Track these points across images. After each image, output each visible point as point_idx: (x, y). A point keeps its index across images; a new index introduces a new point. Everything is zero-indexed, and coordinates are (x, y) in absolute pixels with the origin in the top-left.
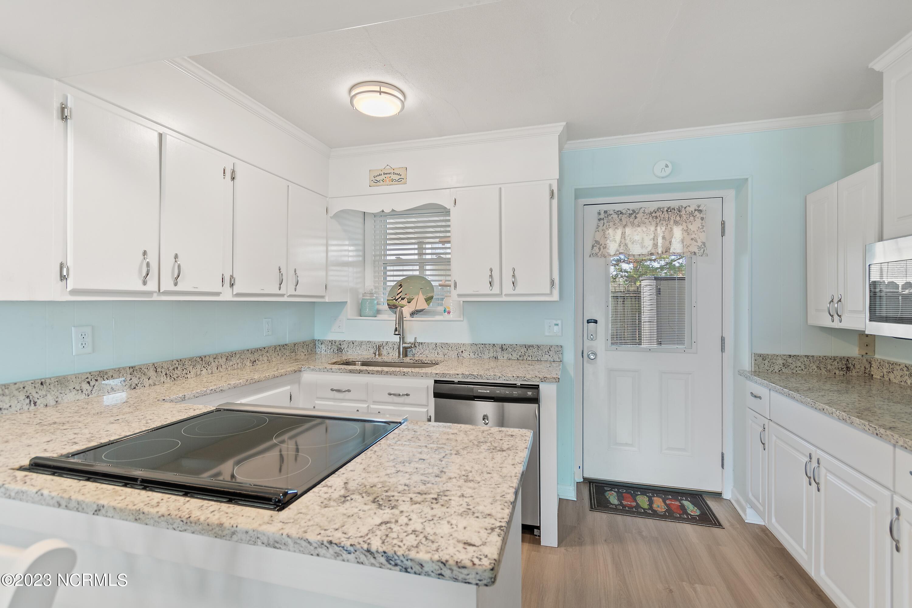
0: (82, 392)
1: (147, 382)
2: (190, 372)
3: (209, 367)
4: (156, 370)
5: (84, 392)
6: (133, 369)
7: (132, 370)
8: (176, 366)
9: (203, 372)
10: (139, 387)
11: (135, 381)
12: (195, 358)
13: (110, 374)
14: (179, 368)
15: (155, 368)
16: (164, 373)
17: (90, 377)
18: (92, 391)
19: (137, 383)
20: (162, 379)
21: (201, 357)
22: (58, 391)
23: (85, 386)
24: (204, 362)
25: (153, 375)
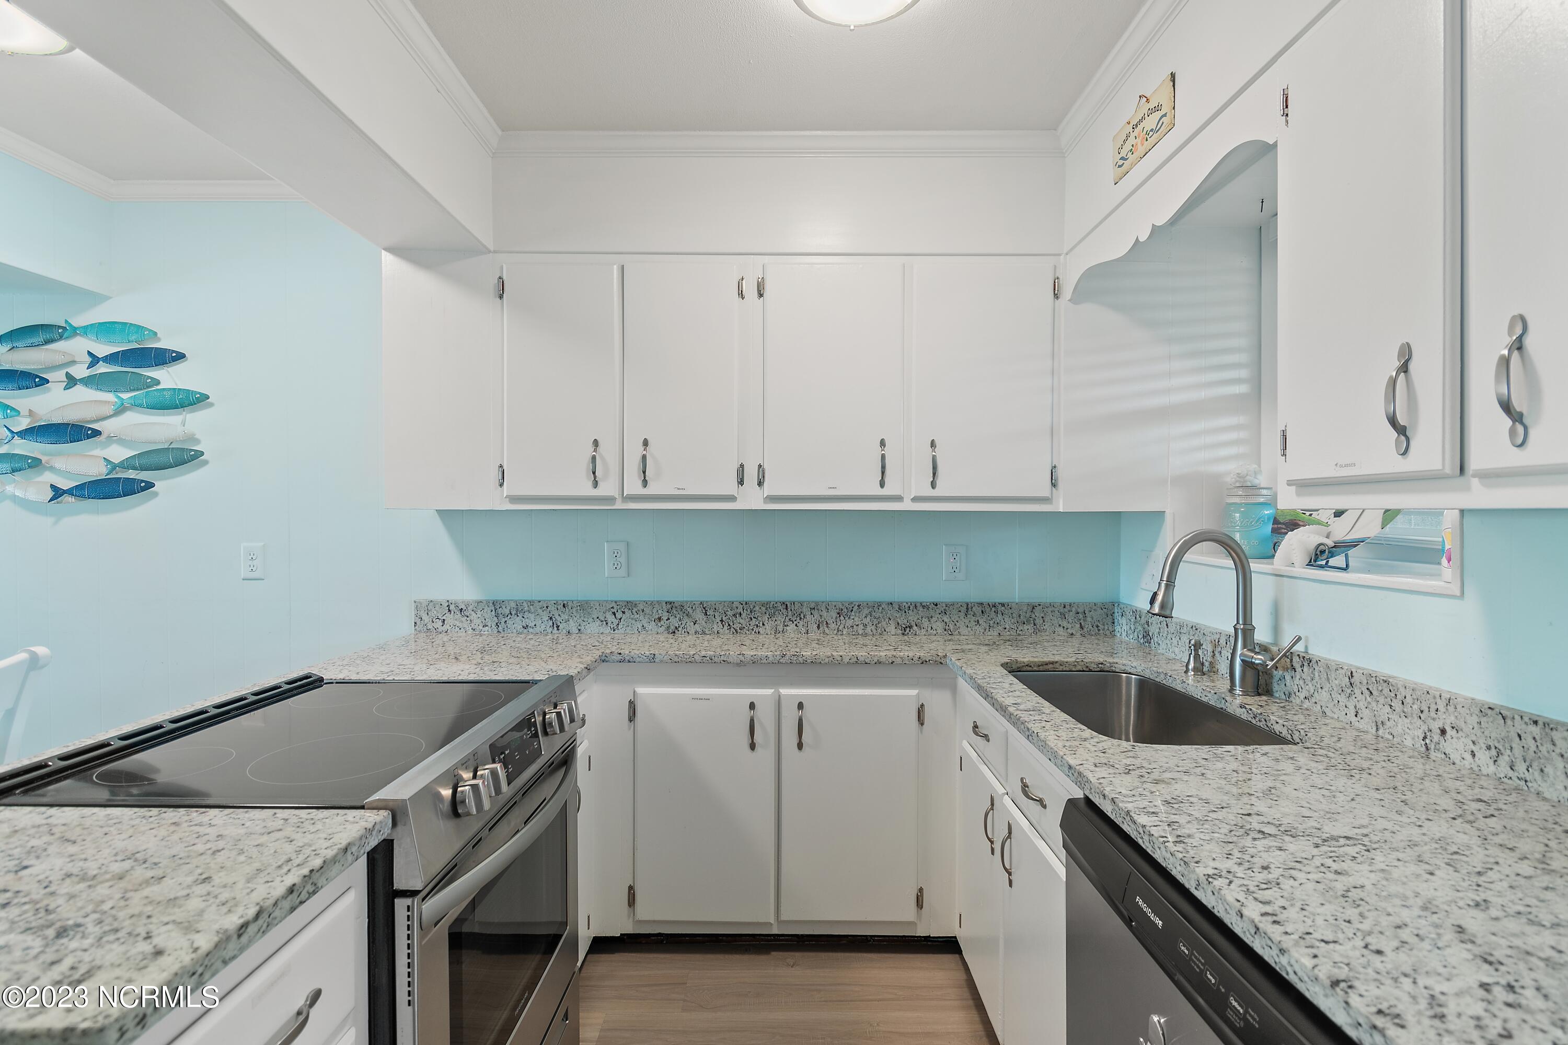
0: (607, 624)
1: (692, 628)
2: (763, 624)
3: (801, 623)
4: (706, 613)
5: (609, 624)
6: (671, 606)
7: (669, 606)
8: (739, 611)
9: (788, 628)
10: (680, 632)
11: (674, 622)
12: (772, 603)
13: (641, 607)
14: (744, 615)
15: (704, 608)
16: (718, 619)
17: (615, 607)
18: (618, 624)
19: (677, 626)
20: (715, 626)
21: (784, 603)
22: (580, 617)
23: (610, 618)
24: (790, 613)
25: (701, 620)
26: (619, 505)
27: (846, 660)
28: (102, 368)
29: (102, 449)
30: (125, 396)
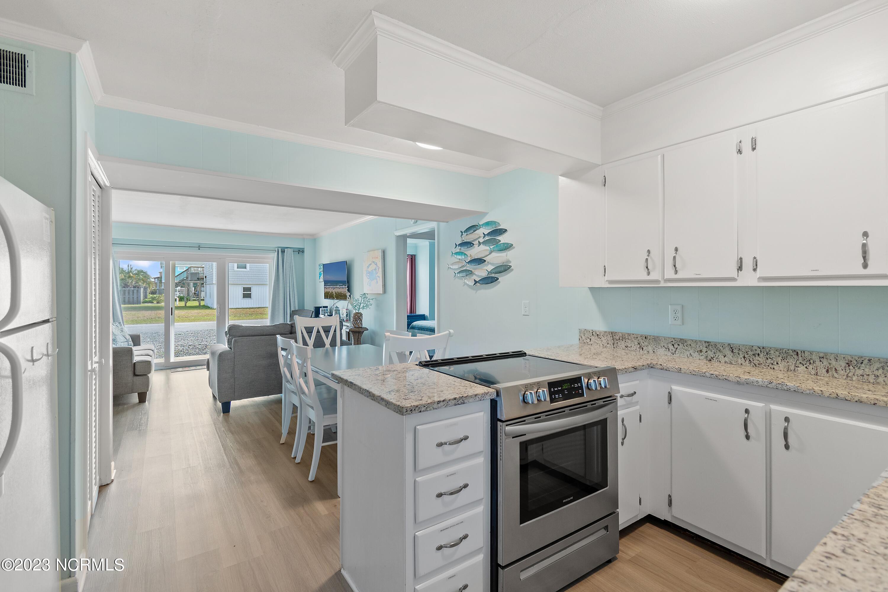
0: (669, 350)
1: (723, 360)
2: (777, 363)
3: (811, 366)
4: (732, 351)
5: (670, 350)
6: (708, 344)
7: (707, 344)
8: (757, 352)
9: (799, 368)
10: (714, 361)
11: (710, 354)
12: (785, 350)
13: (689, 343)
14: (761, 355)
15: (731, 348)
16: (742, 356)
17: (674, 341)
18: (675, 351)
19: (713, 357)
20: (739, 360)
21: (795, 351)
22: (654, 345)
23: (671, 347)
24: (800, 358)
25: (729, 354)
26: (662, 284)
27: (827, 394)
28: (487, 238)
29: (486, 267)
30: (491, 247)
